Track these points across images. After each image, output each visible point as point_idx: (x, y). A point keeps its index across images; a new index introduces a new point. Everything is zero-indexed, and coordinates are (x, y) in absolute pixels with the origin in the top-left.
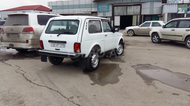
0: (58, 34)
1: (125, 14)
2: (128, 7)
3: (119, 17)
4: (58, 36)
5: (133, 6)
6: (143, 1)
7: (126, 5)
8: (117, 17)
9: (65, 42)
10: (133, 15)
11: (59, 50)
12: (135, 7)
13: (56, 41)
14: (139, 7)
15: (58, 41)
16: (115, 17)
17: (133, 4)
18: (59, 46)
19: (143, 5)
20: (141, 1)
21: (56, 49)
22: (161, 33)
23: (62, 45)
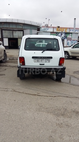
0: (43, 51)
1: (12, 37)
2: (14, 32)
3: (8, 39)
4: (42, 52)
5: (17, 31)
6: (25, 28)
7: (12, 29)
8: (5, 39)
9: (51, 58)
10: (18, 38)
11: (44, 64)
12: (19, 32)
13: (41, 57)
14: (22, 32)
15: (44, 57)
16: (4, 39)
17: (17, 30)
18: (43, 61)
19: (25, 31)
20: (23, 28)
21: (40, 64)
22: (71, 51)
23: (47, 61)
